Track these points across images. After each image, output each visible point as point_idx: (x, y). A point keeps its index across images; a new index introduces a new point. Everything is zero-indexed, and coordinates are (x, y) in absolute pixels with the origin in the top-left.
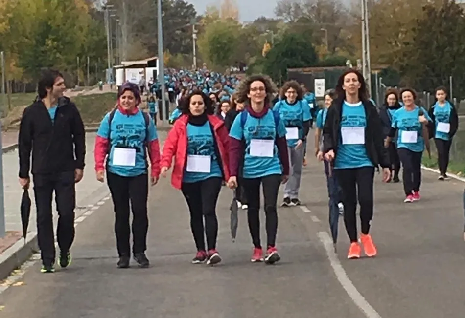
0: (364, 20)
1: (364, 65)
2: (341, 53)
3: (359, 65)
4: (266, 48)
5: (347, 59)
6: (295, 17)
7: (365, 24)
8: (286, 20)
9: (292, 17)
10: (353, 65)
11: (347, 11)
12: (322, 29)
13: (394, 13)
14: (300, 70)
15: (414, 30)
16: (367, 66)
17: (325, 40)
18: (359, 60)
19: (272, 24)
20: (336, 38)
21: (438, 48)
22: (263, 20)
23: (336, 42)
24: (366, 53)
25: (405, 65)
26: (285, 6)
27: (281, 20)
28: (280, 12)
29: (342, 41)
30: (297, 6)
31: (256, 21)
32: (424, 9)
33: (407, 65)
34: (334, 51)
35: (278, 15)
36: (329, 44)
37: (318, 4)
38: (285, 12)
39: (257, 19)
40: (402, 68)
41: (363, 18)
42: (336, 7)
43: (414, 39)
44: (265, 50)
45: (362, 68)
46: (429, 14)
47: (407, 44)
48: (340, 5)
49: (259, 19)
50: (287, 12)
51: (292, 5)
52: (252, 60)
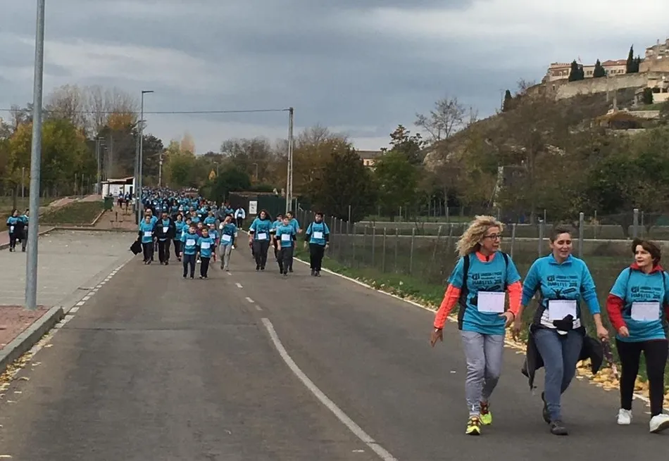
0: (290, 161)
1: (288, 193)
2: (266, 182)
3: (283, 193)
4: (212, 174)
5: (274, 188)
6: (235, 154)
7: (290, 164)
8: (228, 155)
9: (233, 154)
10: (279, 193)
11: (273, 151)
12: (254, 164)
13: (309, 156)
14: (238, 193)
15: (324, 169)
16: (289, 195)
17: (256, 172)
18: (283, 190)
19: (218, 157)
20: (263, 170)
21: (340, 184)
22: (210, 155)
23: (263, 173)
24: (290, 185)
25: (315, 195)
26: (228, 145)
27: (225, 155)
28: (224, 149)
29: (268, 173)
30: (237, 146)
31: (206, 155)
32: (332, 154)
33: (317, 195)
34: (262, 181)
35: (223, 151)
36: (259, 175)
37: (252, 145)
38: (228, 149)
40: (313, 196)
41: (289, 159)
42: (265, 148)
43: (324, 176)
44: (211, 176)
45: (286, 196)
46: (336, 159)
47: (317, 179)
48: (268, 147)
49: (208, 153)
51: (233, 145)
52: (202, 183)
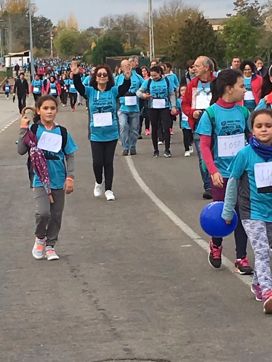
0: (151, 28)
1: (151, 54)
2: (137, 48)
3: (148, 55)
4: (93, 45)
5: (141, 51)
6: (111, 27)
7: (151, 30)
8: (105, 29)
9: (109, 27)
10: (144, 55)
11: (141, 23)
12: (127, 34)
13: (169, 24)
14: (113, 58)
15: (180, 34)
16: (152, 55)
17: (128, 40)
18: (148, 52)
19: (97, 31)
20: (135, 39)
21: (194, 45)
22: (92, 29)
23: (135, 41)
24: (152, 48)
25: (175, 55)
26: (105, 20)
27: (103, 29)
28: (102, 24)
29: (138, 41)
30: (112, 20)
31: (88, 29)
32: (186, 21)
33: (176, 54)
34: (134, 47)
35: (101, 26)
36: (131, 43)
37: (124, 19)
38: (105, 24)
39: (88, 28)
40: (173, 56)
41: (150, 27)
42: (135, 21)
43: (180, 40)
44: (92, 47)
45: (150, 56)
46: (189, 25)
47: (176, 42)
48: (137, 20)
49: (89, 28)
50: (106, 24)
51: (109, 20)
52: (86, 52)
